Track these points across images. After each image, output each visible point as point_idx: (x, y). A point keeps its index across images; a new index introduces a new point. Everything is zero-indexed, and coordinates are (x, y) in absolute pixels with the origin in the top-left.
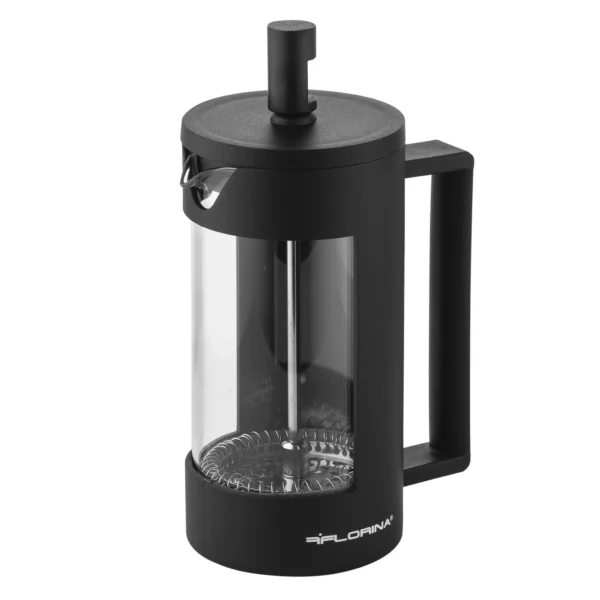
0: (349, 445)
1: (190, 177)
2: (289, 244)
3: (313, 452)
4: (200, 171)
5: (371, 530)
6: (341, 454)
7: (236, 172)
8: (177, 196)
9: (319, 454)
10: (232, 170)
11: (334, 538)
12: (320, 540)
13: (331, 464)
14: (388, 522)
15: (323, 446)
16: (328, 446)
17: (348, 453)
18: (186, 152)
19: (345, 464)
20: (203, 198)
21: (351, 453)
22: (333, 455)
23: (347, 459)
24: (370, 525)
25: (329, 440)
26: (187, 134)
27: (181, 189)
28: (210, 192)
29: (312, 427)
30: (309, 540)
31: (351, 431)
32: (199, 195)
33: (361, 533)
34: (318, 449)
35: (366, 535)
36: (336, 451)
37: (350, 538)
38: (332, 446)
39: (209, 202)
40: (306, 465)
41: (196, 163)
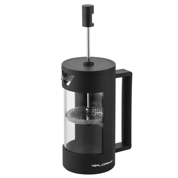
0: (102, 110)
1: (64, 78)
2: (88, 94)
3: (93, 112)
4: (66, 76)
5: (107, 163)
6: (100, 112)
7: (75, 77)
8: (61, 82)
9: (95, 112)
10: (74, 76)
11: (98, 165)
12: (95, 166)
13: (98, 114)
14: (111, 161)
15: (95, 110)
16: (97, 110)
17: (102, 112)
18: (63, 72)
19: (101, 114)
20: (67, 83)
21: (102, 111)
22: (98, 112)
23: (102, 113)
24: (107, 162)
25: (97, 109)
26: (63, 67)
27: (61, 81)
28: (68, 81)
29: (93, 106)
30: (92, 166)
31: (103, 107)
32: (66, 82)
33: (105, 164)
34: (94, 111)
35: (106, 164)
36: (99, 111)
37: (102, 165)
38: (98, 110)
39: (68, 84)
40: (92, 115)
41: (65, 74)
